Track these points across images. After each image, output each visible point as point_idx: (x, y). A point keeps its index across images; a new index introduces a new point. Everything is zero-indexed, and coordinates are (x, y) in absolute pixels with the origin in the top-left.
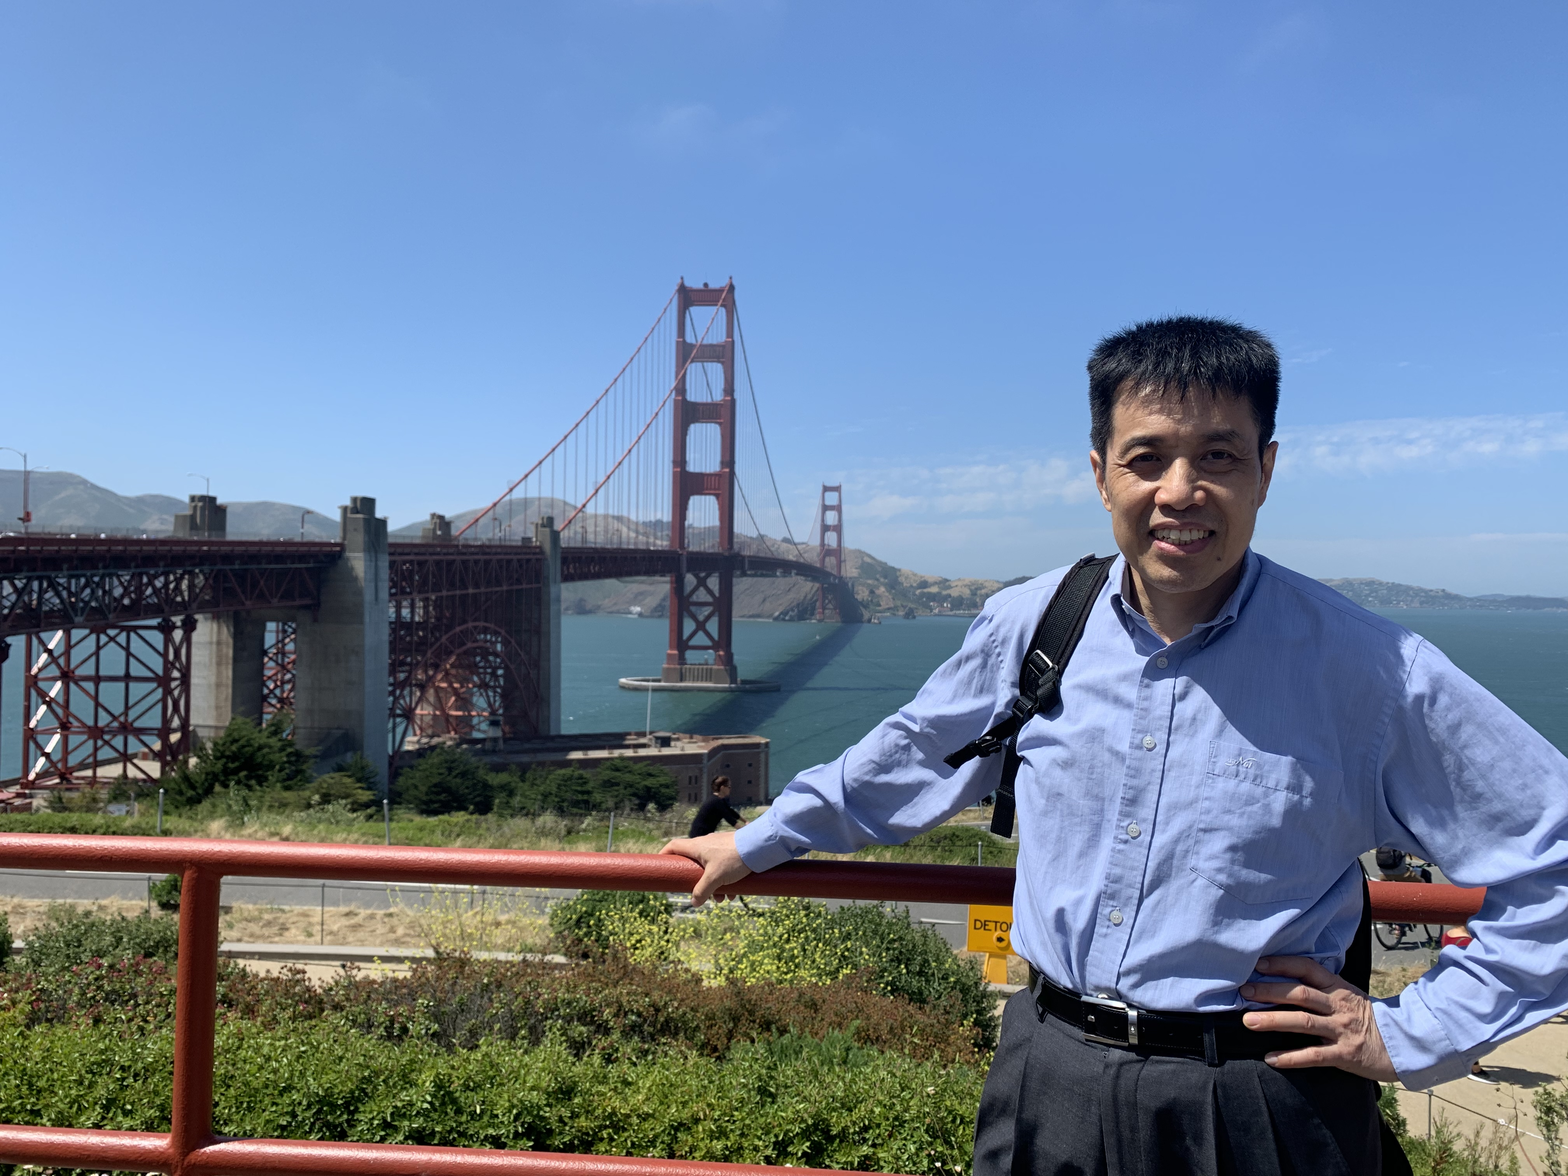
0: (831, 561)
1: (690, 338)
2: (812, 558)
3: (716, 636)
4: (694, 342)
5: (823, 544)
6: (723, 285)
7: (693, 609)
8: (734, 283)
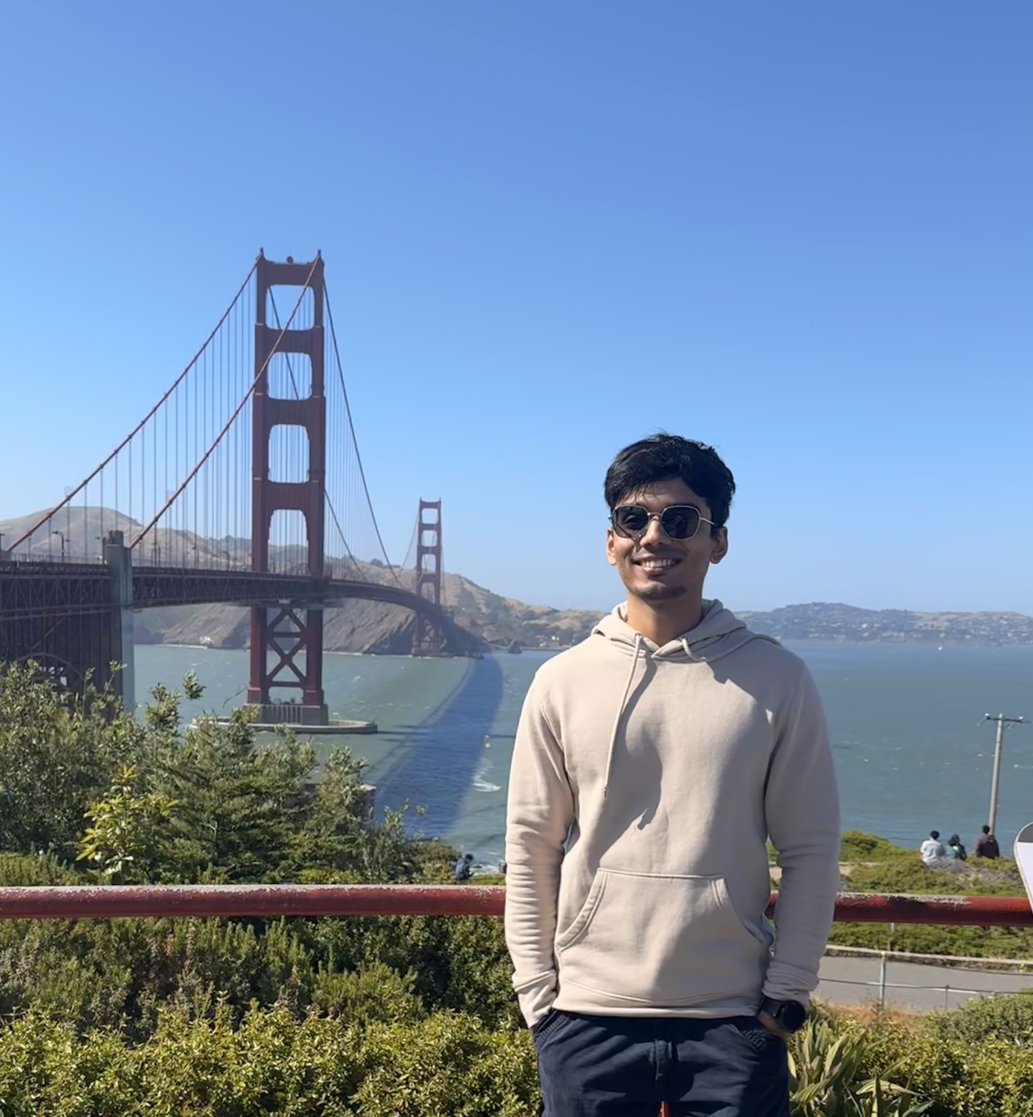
0: (428, 588)
1: (271, 323)
2: (407, 584)
3: (304, 673)
4: (276, 327)
5: (419, 567)
6: (311, 260)
7: (278, 640)
8: (323, 258)
